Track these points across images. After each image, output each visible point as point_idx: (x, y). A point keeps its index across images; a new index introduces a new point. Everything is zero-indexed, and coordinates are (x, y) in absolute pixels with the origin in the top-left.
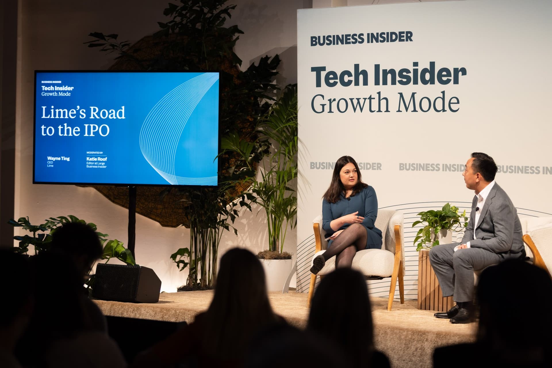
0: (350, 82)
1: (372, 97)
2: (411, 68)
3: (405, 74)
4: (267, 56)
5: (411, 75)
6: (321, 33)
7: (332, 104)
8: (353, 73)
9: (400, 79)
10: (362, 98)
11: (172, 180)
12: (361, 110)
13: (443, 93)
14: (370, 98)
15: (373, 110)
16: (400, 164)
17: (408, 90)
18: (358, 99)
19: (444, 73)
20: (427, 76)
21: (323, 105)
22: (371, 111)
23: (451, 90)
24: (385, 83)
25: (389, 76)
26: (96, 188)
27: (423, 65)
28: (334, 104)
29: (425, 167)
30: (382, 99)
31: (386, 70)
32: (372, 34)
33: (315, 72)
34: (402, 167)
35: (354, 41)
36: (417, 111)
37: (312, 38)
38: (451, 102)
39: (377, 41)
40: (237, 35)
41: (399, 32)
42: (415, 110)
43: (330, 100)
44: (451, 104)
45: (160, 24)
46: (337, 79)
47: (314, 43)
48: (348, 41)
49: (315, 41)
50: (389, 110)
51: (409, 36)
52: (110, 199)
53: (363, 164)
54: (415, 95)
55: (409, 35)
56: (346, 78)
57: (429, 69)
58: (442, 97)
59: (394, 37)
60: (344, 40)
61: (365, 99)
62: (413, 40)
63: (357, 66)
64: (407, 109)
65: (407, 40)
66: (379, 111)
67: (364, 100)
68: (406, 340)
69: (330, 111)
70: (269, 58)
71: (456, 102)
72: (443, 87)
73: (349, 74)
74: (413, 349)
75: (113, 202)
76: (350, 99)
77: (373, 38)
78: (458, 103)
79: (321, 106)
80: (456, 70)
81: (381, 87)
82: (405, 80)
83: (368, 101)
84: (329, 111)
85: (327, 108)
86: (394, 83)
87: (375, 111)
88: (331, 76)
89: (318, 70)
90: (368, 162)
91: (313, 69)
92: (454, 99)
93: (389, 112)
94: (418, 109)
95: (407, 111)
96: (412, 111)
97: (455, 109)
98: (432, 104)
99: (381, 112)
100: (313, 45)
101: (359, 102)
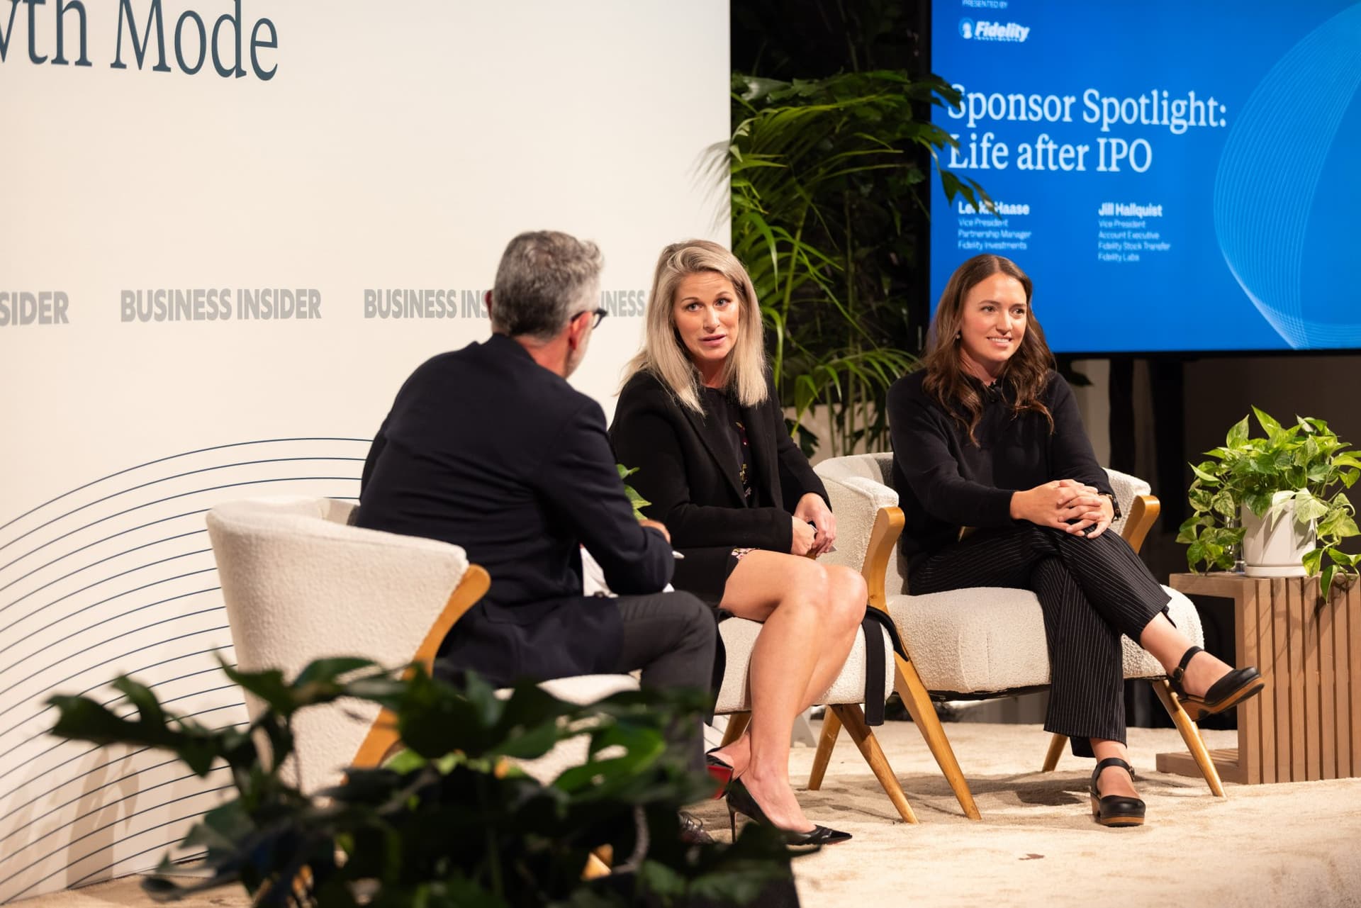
12: (4, 48)
15: (39, 53)
16: (126, 294)
22: (37, 60)
29: (192, 305)
30: (69, 6)
34: (131, 306)
36: (168, 70)
38: (258, 39)
42: (162, 67)
44: (258, 49)
50: (89, 58)
53: (10, 297)
58: (234, 17)
64: (140, 56)
66: (60, 60)
67: (10, 3)
71: (270, 40)
78: (273, 44)
83: (22, 9)
87: (45, 58)
90: (25, 290)
92: (264, 27)
93: (89, 64)
94: (171, 60)
95: (140, 67)
96: (155, 69)
97: (266, 68)
98: (209, 45)
99: (66, 63)
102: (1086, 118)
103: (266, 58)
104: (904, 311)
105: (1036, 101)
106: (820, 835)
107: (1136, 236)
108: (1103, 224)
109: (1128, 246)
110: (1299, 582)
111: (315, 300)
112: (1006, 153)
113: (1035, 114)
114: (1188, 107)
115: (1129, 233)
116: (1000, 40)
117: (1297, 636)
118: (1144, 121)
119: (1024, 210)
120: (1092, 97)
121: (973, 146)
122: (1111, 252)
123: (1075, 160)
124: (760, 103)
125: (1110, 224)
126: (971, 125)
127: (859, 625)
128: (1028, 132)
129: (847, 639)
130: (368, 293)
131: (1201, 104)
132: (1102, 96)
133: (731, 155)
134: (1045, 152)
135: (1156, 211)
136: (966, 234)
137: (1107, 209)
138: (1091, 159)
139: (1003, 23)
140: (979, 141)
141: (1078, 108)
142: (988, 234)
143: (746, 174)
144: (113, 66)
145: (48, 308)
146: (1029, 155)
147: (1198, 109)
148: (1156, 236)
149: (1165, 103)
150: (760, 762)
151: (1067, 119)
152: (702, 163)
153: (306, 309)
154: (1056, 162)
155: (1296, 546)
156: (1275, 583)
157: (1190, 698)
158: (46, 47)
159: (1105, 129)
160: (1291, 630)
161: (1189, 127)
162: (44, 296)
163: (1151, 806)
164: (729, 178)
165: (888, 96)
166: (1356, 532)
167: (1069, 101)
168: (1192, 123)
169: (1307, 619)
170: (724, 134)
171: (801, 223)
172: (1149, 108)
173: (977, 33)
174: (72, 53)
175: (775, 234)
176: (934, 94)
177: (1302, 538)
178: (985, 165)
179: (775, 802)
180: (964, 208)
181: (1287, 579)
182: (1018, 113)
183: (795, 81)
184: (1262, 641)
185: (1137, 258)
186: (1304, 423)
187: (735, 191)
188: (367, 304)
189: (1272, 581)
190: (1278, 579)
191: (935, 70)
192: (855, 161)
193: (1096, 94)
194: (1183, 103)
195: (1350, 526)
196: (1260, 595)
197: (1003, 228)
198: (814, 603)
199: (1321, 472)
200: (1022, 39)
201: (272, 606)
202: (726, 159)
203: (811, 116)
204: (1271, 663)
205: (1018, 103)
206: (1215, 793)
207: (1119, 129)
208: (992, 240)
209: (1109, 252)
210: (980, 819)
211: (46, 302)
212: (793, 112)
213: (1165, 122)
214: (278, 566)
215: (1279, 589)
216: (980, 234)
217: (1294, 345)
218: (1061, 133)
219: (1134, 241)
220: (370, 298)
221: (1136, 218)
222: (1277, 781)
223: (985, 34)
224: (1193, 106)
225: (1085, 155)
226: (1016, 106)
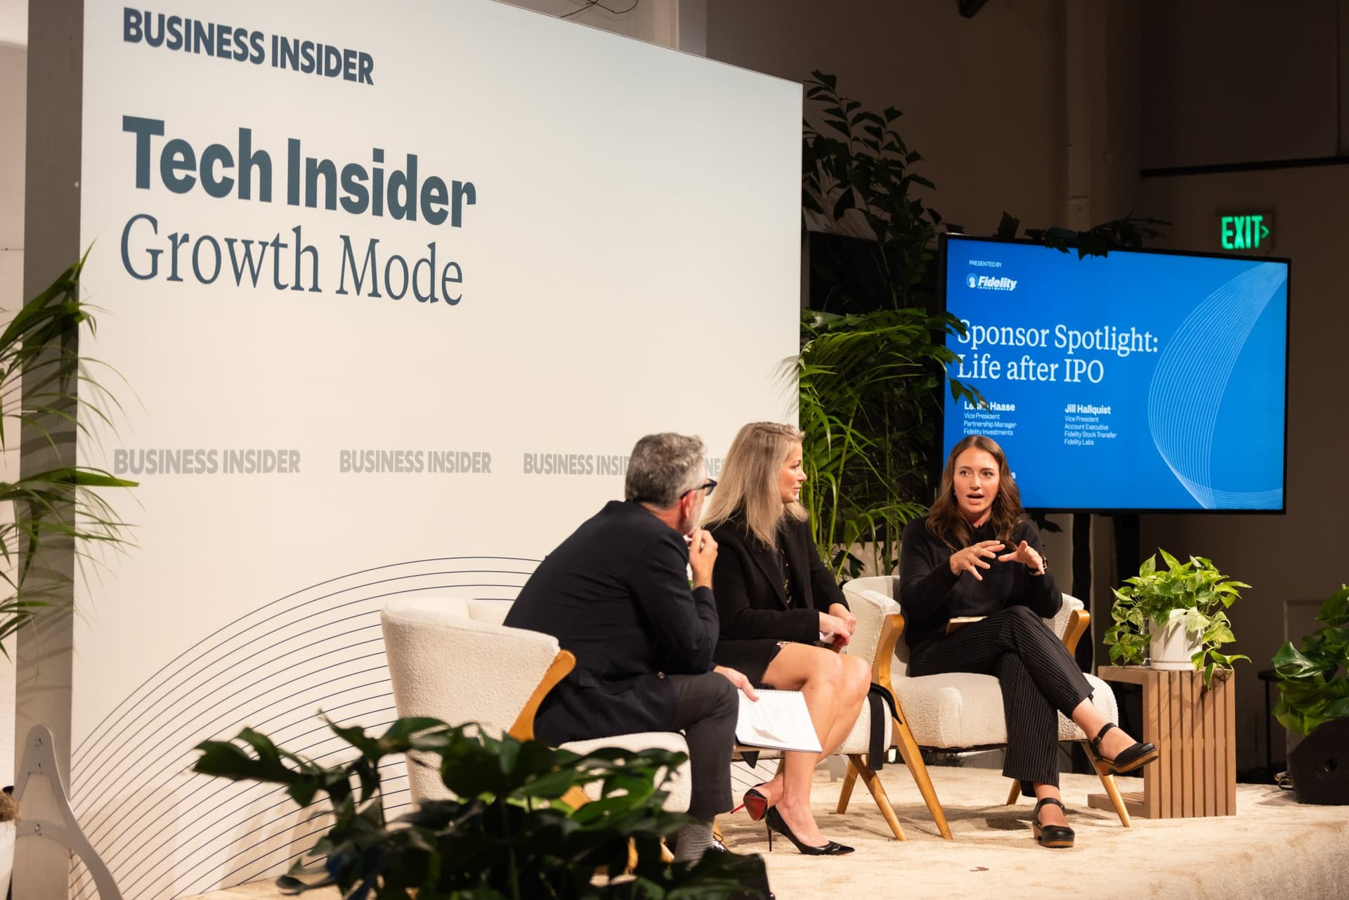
0: (227, 183)
1: (281, 241)
3: (355, 179)
5: (368, 185)
7: (179, 250)
8: (236, 156)
9: (346, 194)
10: (256, 243)
12: (255, 278)
13: (432, 246)
14: (277, 244)
15: (282, 282)
16: (343, 453)
17: (363, 226)
18: (247, 243)
19: (435, 192)
20: (402, 196)
21: (155, 254)
22: (280, 287)
23: (446, 241)
24: (312, 202)
25: (321, 180)
27: (394, 163)
28: (185, 251)
29: (392, 461)
30: (305, 250)
31: (315, 161)
32: (284, 43)
33: (132, 137)
34: (347, 461)
35: (240, 51)
36: (380, 296)
37: (129, 12)
38: (447, 276)
39: (296, 66)
41: (346, 52)
42: (375, 294)
43: (173, 238)
44: (448, 283)
46: (194, 169)
47: (133, 32)
48: (225, 48)
49: (135, 26)
50: (320, 286)
51: (366, 67)
53: (256, 453)
54: (377, 245)
55: (366, 64)
56: (219, 172)
57: (406, 175)
58: (430, 260)
59: (334, 62)
60: (217, 40)
61: (264, 244)
62: (373, 81)
63: (245, 135)
64: (358, 286)
65: (361, 81)
66: (298, 287)
67: (261, 247)
69: (174, 277)
71: (457, 277)
72: (433, 232)
73: (226, 159)
76: (226, 240)
77: (284, 52)
78: (460, 280)
79: (149, 256)
80: (457, 189)
81: (301, 213)
82: (355, 199)
83: (270, 250)
84: (170, 275)
85: (165, 261)
86: (331, 205)
87: (286, 286)
88: (179, 157)
89: (143, 128)
90: (267, 448)
91: (130, 123)
92: (452, 268)
93: (320, 291)
94: (382, 288)
95: (358, 294)
96: (370, 295)
97: (454, 297)
98: (410, 279)
99: (302, 289)
100: (128, 38)
101: (248, 254)
102: (1057, 344)
103: (453, 290)
104: (925, 477)
105: (1021, 332)
106: (832, 848)
107: (1092, 427)
108: (1068, 419)
109: (1086, 435)
110: (1189, 674)
111: (486, 460)
112: (999, 368)
113: (1020, 341)
114: (1130, 338)
115: (1087, 425)
116: (996, 289)
117: (1188, 713)
118: (1099, 348)
119: (1012, 408)
120: (1061, 330)
121: (975, 363)
122: (1073, 438)
123: (1049, 374)
124: (823, 329)
125: (1073, 419)
126: (974, 348)
127: (865, 698)
128: (1014, 353)
129: (856, 707)
130: (527, 456)
131: (1140, 336)
132: (1068, 330)
133: (799, 365)
134: (1027, 368)
135: (1106, 410)
136: (969, 424)
137: (1071, 408)
138: (1060, 373)
139: (998, 278)
140: (980, 359)
141: (1051, 338)
142: (985, 424)
143: (811, 378)
144: (337, 292)
145: (285, 461)
146: (1015, 370)
147: (1137, 340)
148: (1106, 428)
149: (1114, 335)
150: (789, 795)
151: (1043, 345)
152: (779, 370)
153: (480, 466)
154: (1035, 375)
155: (1187, 649)
156: (1171, 674)
157: (1104, 759)
158: (287, 277)
159: (1070, 352)
160: (1183, 709)
161: (1131, 352)
162: (282, 453)
163: (1078, 833)
164: (798, 381)
165: (911, 327)
166: (1232, 639)
167: (1044, 332)
168: (1133, 349)
169: (1195, 701)
170: (796, 351)
171: (853, 414)
172: (1102, 338)
173: (980, 284)
174: (307, 281)
175: (831, 421)
176: (948, 326)
177: (1192, 642)
178: (983, 376)
179: (798, 823)
180: (968, 406)
181: (1181, 672)
182: (1007, 340)
183: (847, 314)
184: (1162, 716)
185: (1092, 443)
186: (1195, 561)
187: (802, 390)
188: (526, 463)
189: (1169, 673)
190: (1174, 672)
191: (949, 309)
192: (891, 371)
193: (1064, 328)
194: (1127, 336)
195: (1229, 635)
196: (1161, 683)
197: (997, 420)
198: (832, 682)
199: (1206, 596)
200: (1011, 289)
201: (419, 677)
202: (796, 369)
203: (858, 339)
204: (1168, 732)
205: (1007, 333)
206: (1125, 825)
207: (1080, 353)
208: (988, 428)
209: (1072, 438)
210: (952, 839)
211: (283, 457)
212: (843, 336)
213: (1114, 348)
214: (424, 648)
215: (1175, 679)
216: (979, 424)
217: (1205, 506)
218: (1039, 355)
219: (1090, 431)
220: (529, 460)
221: (1092, 415)
222: (1172, 817)
223: (985, 285)
224: (1134, 337)
225: (1055, 370)
226: (1007, 335)
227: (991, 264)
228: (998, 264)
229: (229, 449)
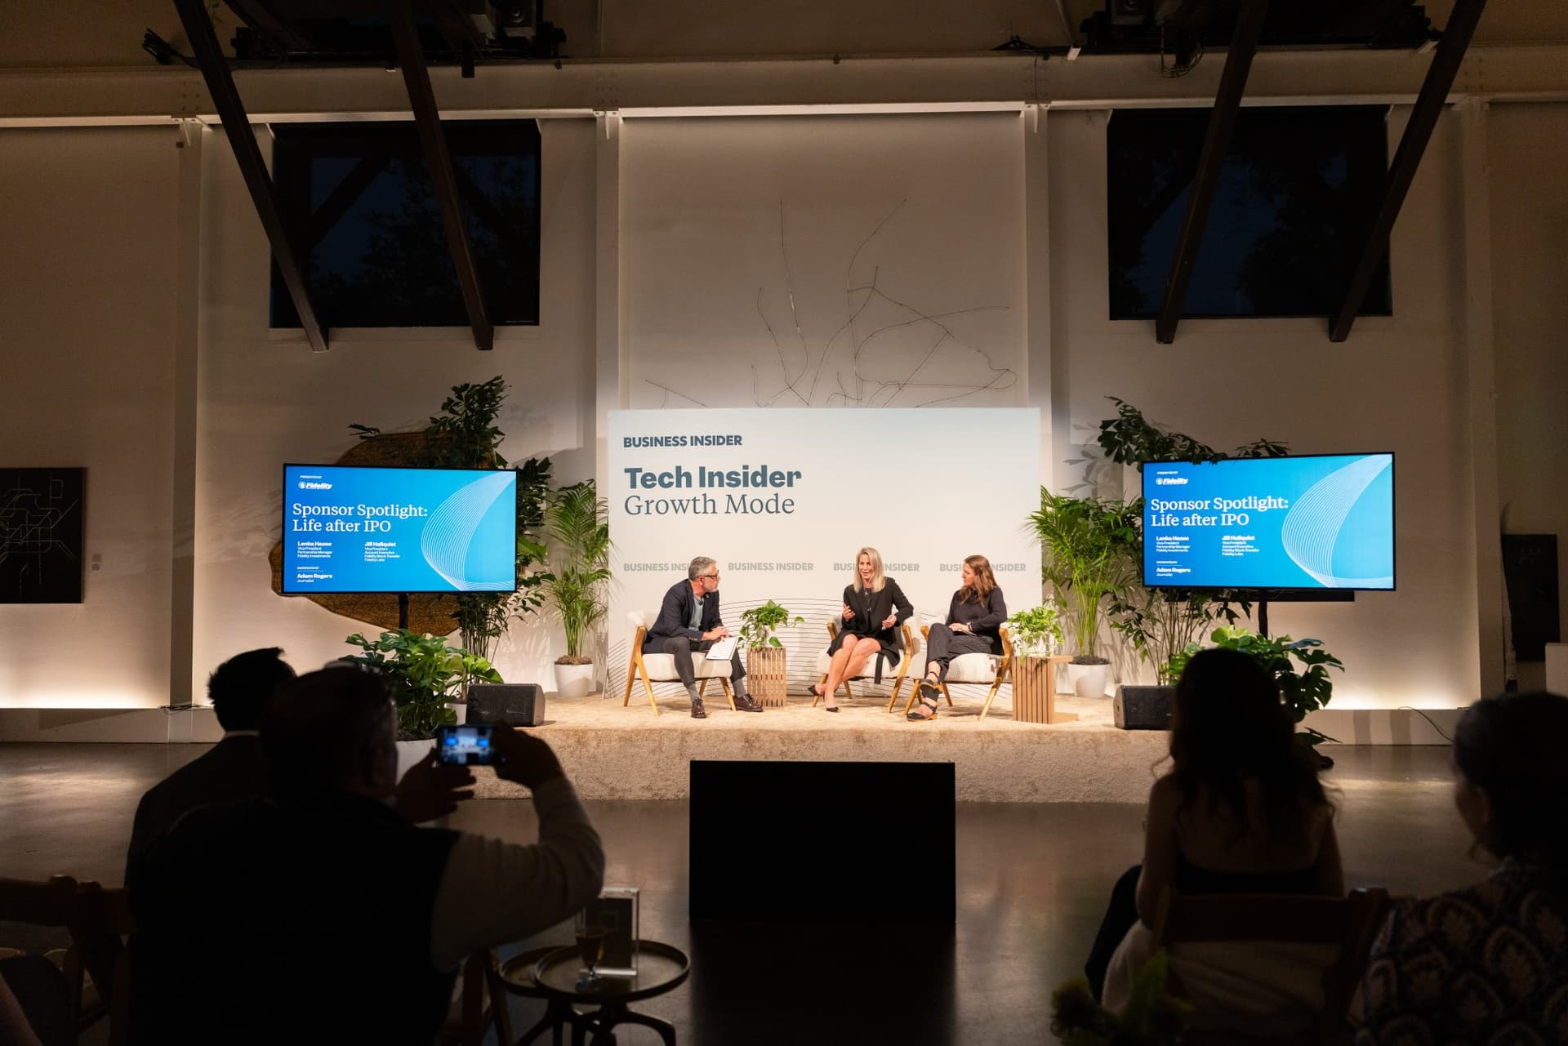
0: (671, 483)
2: (741, 471)
3: (733, 476)
4: (534, 459)
5: (741, 478)
6: (636, 433)
7: (650, 506)
8: (674, 475)
9: (728, 481)
10: (685, 500)
11: (461, 586)
12: (684, 511)
13: (776, 495)
14: (695, 500)
15: (697, 511)
16: (730, 564)
17: (737, 492)
18: (681, 501)
19: (777, 476)
20: (759, 479)
21: (639, 507)
22: (697, 513)
23: (784, 492)
24: (711, 485)
25: (716, 479)
26: (310, 598)
27: (755, 467)
29: (758, 567)
30: (708, 501)
31: (713, 472)
32: (696, 438)
33: (629, 474)
34: (731, 567)
35: (675, 443)
36: (748, 513)
37: (625, 439)
38: (785, 504)
39: (702, 444)
40: (499, 438)
41: (727, 436)
42: (745, 512)
43: (647, 502)
44: (785, 506)
45: (434, 420)
46: (655, 480)
47: (628, 444)
48: (668, 443)
49: (628, 442)
50: (716, 511)
51: (738, 440)
52: (330, 610)
54: (745, 497)
56: (666, 480)
57: (760, 471)
58: (775, 499)
59: (721, 440)
60: (665, 442)
61: (689, 501)
62: (742, 444)
63: (678, 469)
64: (736, 511)
65: (736, 444)
66: (705, 512)
67: (687, 501)
68: (905, 743)
69: (648, 513)
70: (537, 461)
72: (777, 490)
73: (670, 476)
74: (915, 751)
75: (334, 612)
76: (670, 500)
77: (696, 441)
78: (793, 504)
79: (637, 508)
80: (790, 474)
81: (706, 489)
82: (733, 482)
83: (692, 503)
85: (643, 510)
86: (721, 484)
87: (700, 512)
88: (649, 478)
89: (633, 472)
91: (627, 471)
92: (789, 501)
94: (749, 510)
96: (742, 512)
97: (787, 510)
98: (764, 506)
100: (626, 446)
101: (681, 504)
102: (1215, 507)
105: (1191, 503)
107: (1241, 547)
108: (1225, 543)
109: (1236, 550)
111: (810, 566)
112: (1177, 520)
113: (1191, 507)
114: (1267, 502)
115: (1238, 545)
116: (1175, 484)
117: (1029, 676)
118: (1244, 507)
119: (1187, 539)
120: (1218, 500)
121: (1163, 519)
123: (1211, 522)
125: (1228, 543)
126: (1162, 512)
128: (1188, 513)
131: (1275, 501)
132: (1224, 500)
134: (1196, 520)
135: (1253, 538)
136: (1160, 547)
137: (1227, 538)
138: (1218, 521)
139: (1176, 478)
140: (1165, 517)
141: (1212, 504)
144: (725, 512)
146: (1188, 521)
147: (1272, 502)
148: (1252, 547)
149: (1255, 501)
151: (1206, 508)
153: (806, 568)
154: (1201, 522)
158: (700, 510)
159: (1225, 511)
161: (1268, 508)
167: (1207, 502)
168: (1270, 507)
172: (1247, 503)
173: (1164, 482)
174: (709, 510)
178: (1168, 525)
180: (1159, 538)
182: (1183, 507)
185: (1240, 554)
193: (1221, 499)
194: (1265, 500)
197: (1177, 545)
200: (1185, 483)
205: (1183, 504)
207: (1232, 511)
208: (1172, 549)
209: (1228, 552)
213: (1255, 507)
216: (1167, 547)
218: (1204, 513)
219: (1241, 549)
220: (836, 566)
221: (1242, 541)
223: (1168, 482)
224: (1270, 501)
225: (1215, 520)
226: (1180, 505)
227: (1171, 473)
228: (1176, 473)
229: (674, 563)
